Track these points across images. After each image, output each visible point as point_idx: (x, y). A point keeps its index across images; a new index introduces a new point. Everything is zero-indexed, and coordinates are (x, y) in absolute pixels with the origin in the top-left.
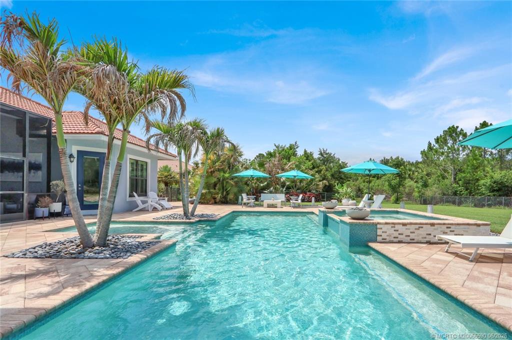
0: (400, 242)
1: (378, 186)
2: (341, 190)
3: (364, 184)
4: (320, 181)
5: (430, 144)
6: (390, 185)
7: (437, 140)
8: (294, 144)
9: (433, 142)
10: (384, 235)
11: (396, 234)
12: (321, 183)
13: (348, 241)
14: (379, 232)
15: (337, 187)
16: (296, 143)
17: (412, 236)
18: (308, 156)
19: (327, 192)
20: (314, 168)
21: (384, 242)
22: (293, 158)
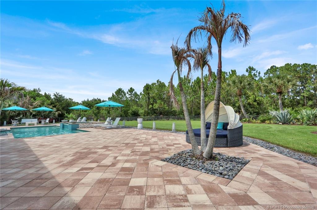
0: (85, 128)
1: (90, 113)
2: (69, 116)
3: (83, 112)
4: (56, 112)
5: (113, 94)
6: (94, 113)
7: (116, 92)
8: (38, 89)
9: (114, 94)
10: (81, 127)
11: (84, 126)
12: (57, 112)
13: (71, 129)
14: (79, 126)
15: (66, 115)
16: (39, 89)
17: (88, 126)
18: (47, 97)
19: (60, 117)
20: (51, 104)
21: (81, 128)
22: (38, 98)
